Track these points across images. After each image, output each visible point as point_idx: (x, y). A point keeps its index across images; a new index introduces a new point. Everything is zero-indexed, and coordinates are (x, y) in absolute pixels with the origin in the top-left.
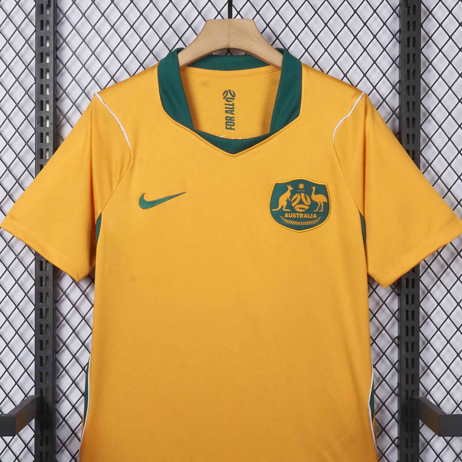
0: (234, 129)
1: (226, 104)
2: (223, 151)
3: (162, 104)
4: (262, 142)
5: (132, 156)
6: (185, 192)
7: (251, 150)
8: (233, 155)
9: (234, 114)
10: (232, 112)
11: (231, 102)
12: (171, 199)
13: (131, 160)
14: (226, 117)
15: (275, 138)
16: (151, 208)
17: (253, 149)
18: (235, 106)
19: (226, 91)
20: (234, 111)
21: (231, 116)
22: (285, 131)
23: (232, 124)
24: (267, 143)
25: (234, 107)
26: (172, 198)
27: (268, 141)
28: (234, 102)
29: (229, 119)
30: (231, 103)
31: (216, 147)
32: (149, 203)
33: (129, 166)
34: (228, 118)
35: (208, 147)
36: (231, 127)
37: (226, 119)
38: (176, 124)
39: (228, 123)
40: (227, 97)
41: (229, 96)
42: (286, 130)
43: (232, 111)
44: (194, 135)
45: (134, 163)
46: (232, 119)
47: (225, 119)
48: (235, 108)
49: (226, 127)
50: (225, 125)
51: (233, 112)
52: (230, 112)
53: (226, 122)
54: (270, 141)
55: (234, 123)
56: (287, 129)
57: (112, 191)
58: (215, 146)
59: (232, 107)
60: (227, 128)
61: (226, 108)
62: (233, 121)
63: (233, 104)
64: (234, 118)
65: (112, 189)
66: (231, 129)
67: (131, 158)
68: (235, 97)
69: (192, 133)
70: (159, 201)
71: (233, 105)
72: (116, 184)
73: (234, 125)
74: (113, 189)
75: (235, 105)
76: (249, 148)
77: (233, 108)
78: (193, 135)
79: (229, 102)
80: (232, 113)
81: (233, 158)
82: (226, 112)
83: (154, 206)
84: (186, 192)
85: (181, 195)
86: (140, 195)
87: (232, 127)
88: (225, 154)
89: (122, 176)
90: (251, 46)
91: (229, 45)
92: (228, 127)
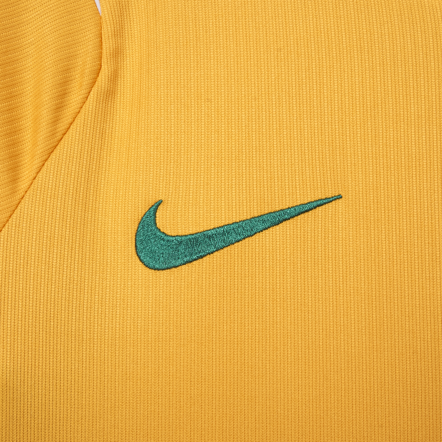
5: (108, 46)
6: (340, 197)
12: (277, 227)
13: (104, 60)
16: (190, 265)
26: (280, 222)
32: (180, 243)
33: (95, 89)
45: (114, 77)
57: (14, 191)
65: (14, 180)
67: (104, 51)
70: (223, 234)
72: (37, 162)
74: (23, 185)
83: (202, 257)
84: (343, 194)
85: (320, 208)
86: (142, 210)
89: (62, 126)
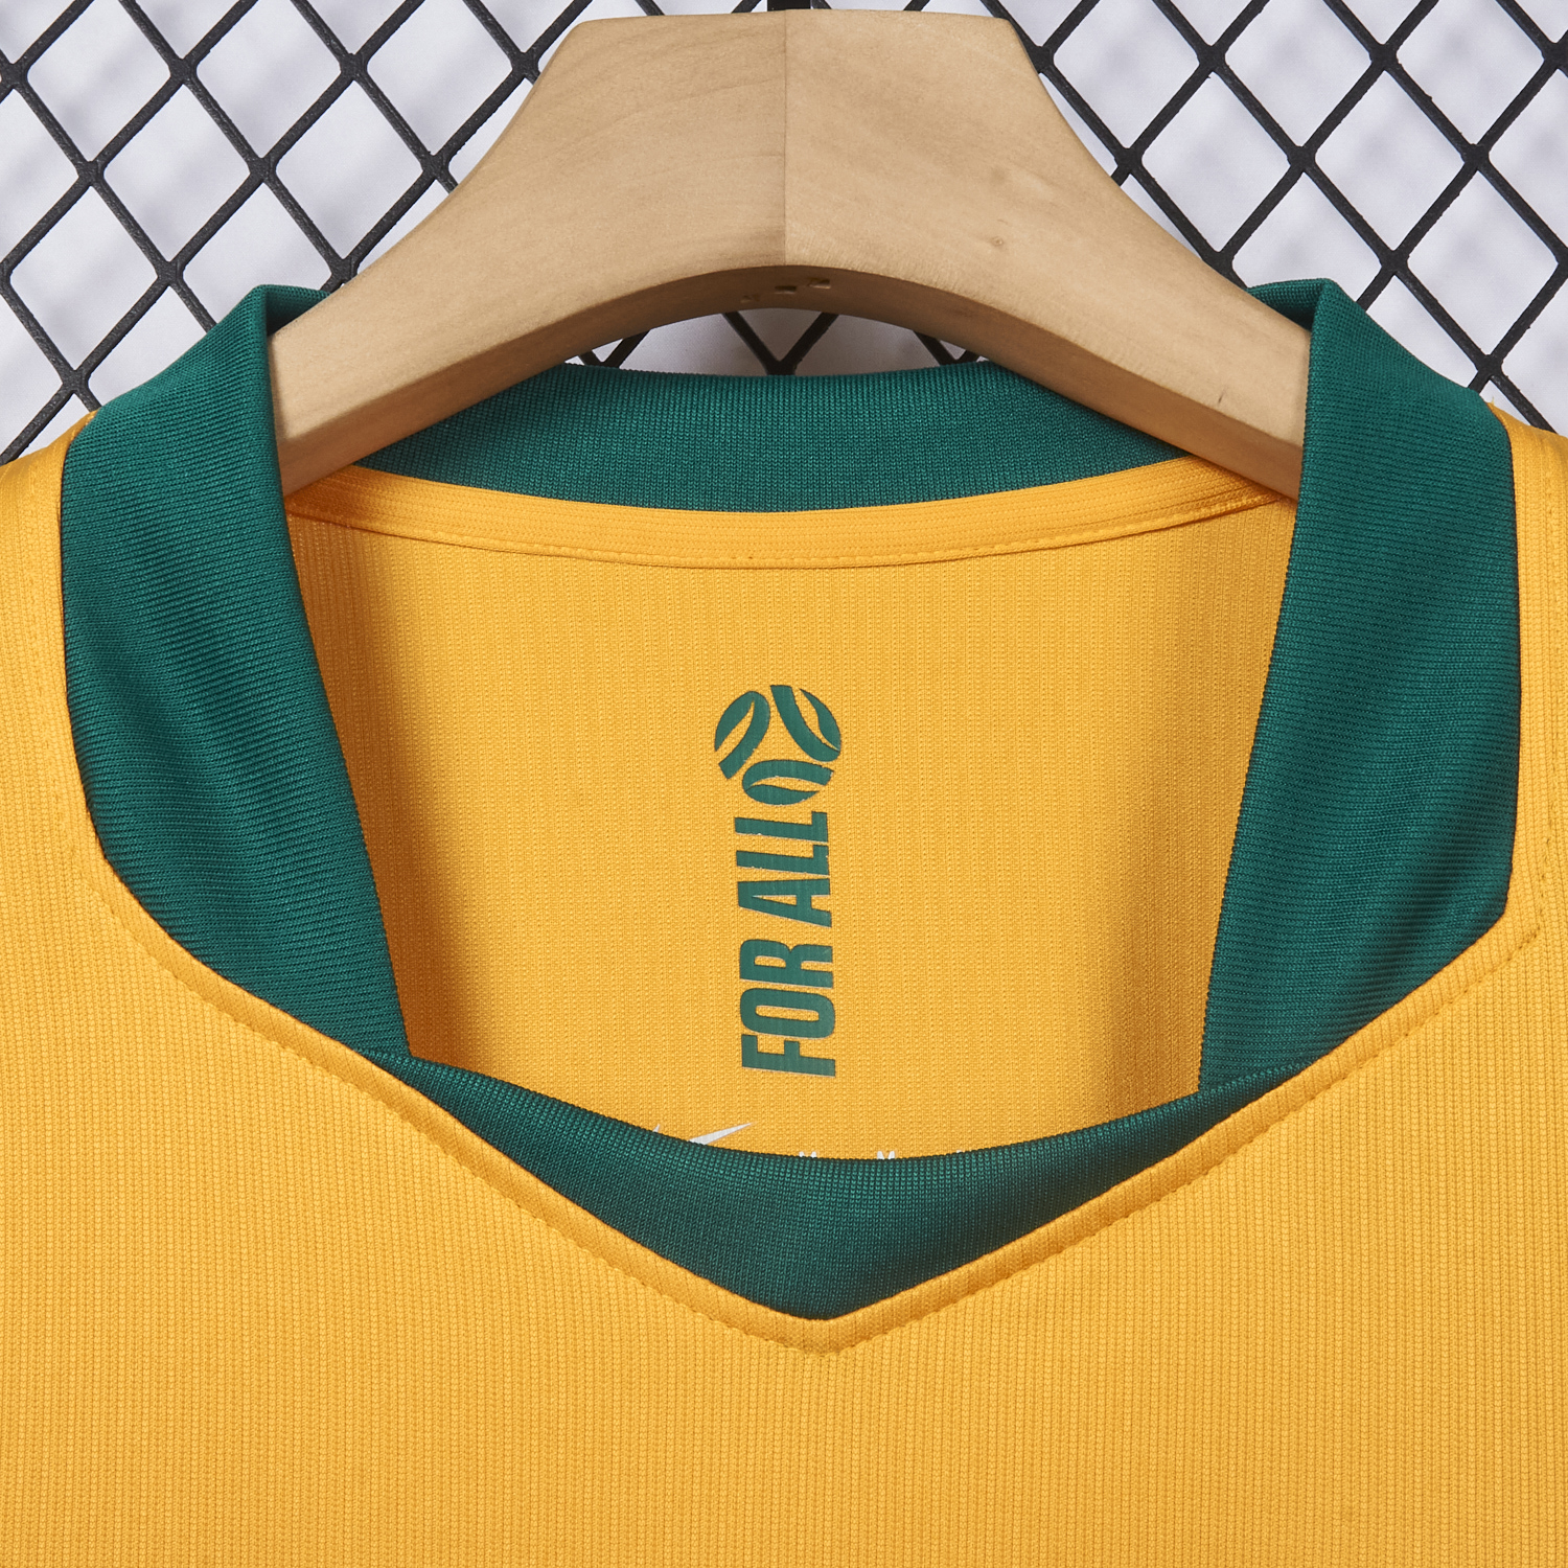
0: (825, 1067)
1: (743, 825)
2: (700, 1285)
3: (89, 804)
4: (1118, 1190)
7: (1003, 1273)
8: (816, 1323)
9: (823, 919)
10: (804, 900)
11: (795, 806)
14: (750, 949)
15: (1257, 1151)
17: (1025, 1263)
18: (833, 842)
19: (752, 697)
20: (823, 887)
21: (792, 932)
22: (1360, 1078)
23: (811, 1015)
24: (1179, 1202)
25: (821, 852)
27: (1184, 1179)
28: (825, 799)
29: (780, 963)
30: (799, 813)
31: (632, 1247)
34: (761, 960)
35: (554, 1240)
36: (791, 1047)
37: (747, 969)
38: (224, 1006)
39: (763, 1010)
40: (758, 756)
41: (778, 744)
42: (1369, 1068)
43: (804, 890)
44: (409, 1114)
46: (807, 965)
47: (735, 966)
48: (833, 859)
49: (748, 1043)
50: (739, 1028)
51: (819, 902)
52: (790, 899)
53: (749, 1001)
54: (1205, 1185)
55: (825, 1007)
56: (1386, 1057)
58: (623, 1230)
59: (803, 848)
60: (752, 1057)
61: (744, 858)
62: (819, 991)
63: (820, 818)
64: (822, 952)
66: (791, 1061)
68: (834, 754)
69: (380, 1093)
71: (817, 828)
73: (823, 1028)
75: (832, 834)
76: (988, 1260)
77: (819, 861)
78: (393, 1117)
79: (775, 802)
80: (803, 912)
81: (811, 1359)
82: (749, 896)
87: (810, 1047)
88: (728, 1322)
90: (997, 243)
91: (778, 235)
92: (771, 1043)
